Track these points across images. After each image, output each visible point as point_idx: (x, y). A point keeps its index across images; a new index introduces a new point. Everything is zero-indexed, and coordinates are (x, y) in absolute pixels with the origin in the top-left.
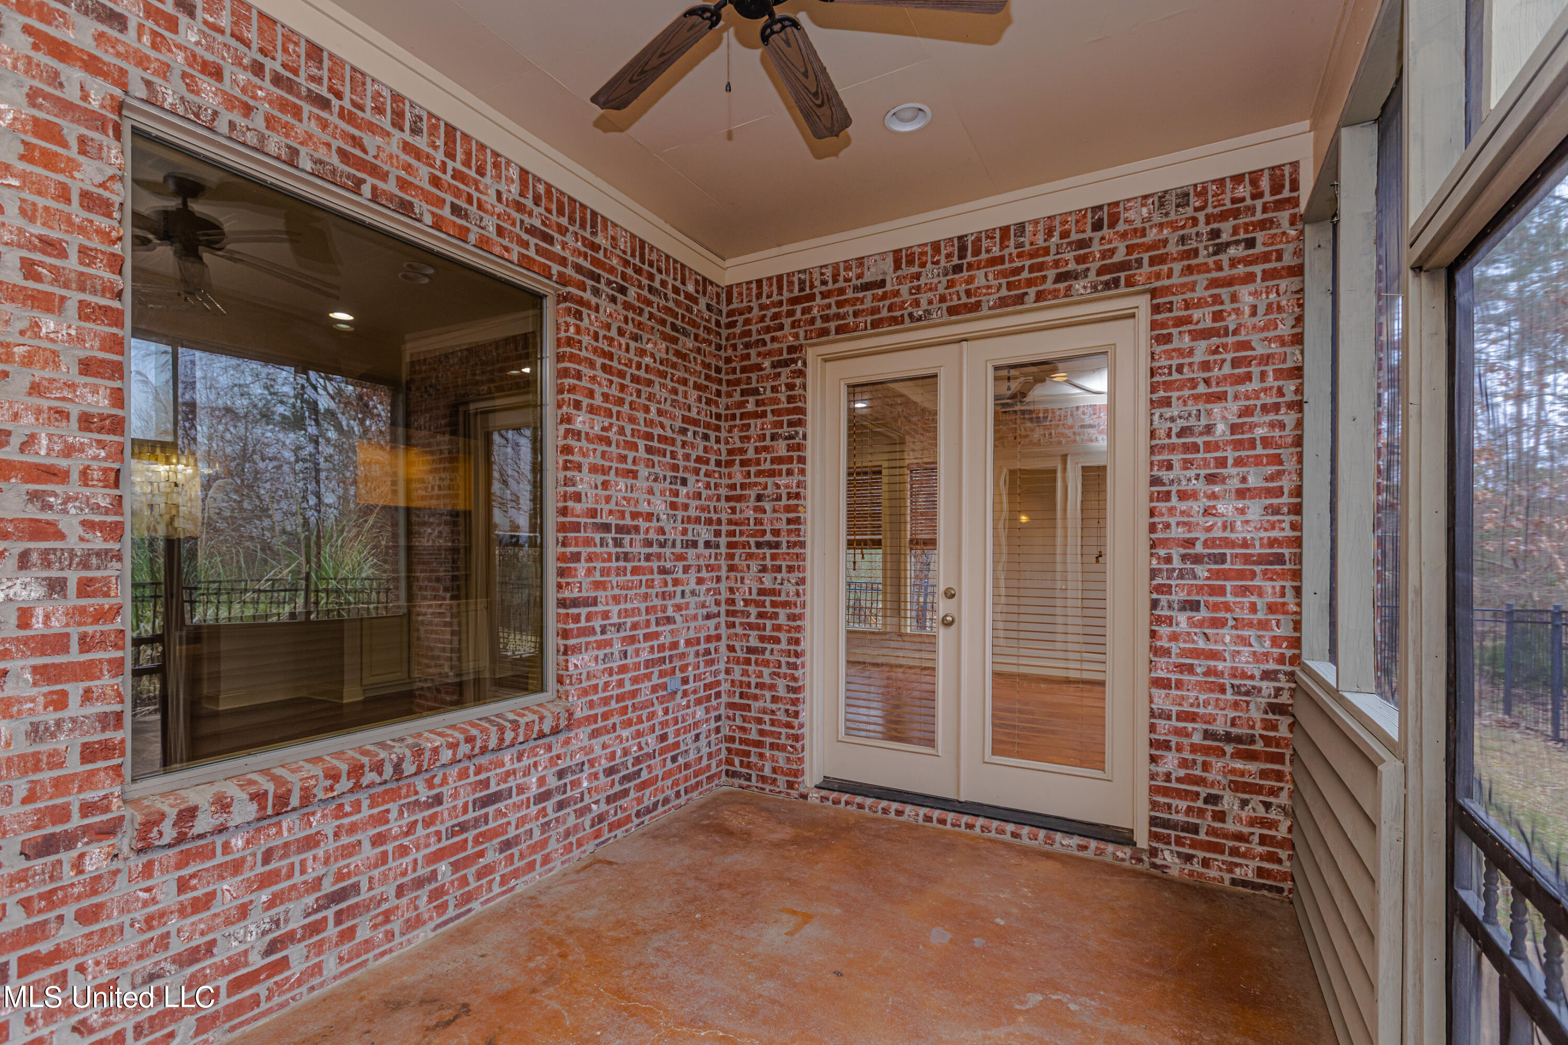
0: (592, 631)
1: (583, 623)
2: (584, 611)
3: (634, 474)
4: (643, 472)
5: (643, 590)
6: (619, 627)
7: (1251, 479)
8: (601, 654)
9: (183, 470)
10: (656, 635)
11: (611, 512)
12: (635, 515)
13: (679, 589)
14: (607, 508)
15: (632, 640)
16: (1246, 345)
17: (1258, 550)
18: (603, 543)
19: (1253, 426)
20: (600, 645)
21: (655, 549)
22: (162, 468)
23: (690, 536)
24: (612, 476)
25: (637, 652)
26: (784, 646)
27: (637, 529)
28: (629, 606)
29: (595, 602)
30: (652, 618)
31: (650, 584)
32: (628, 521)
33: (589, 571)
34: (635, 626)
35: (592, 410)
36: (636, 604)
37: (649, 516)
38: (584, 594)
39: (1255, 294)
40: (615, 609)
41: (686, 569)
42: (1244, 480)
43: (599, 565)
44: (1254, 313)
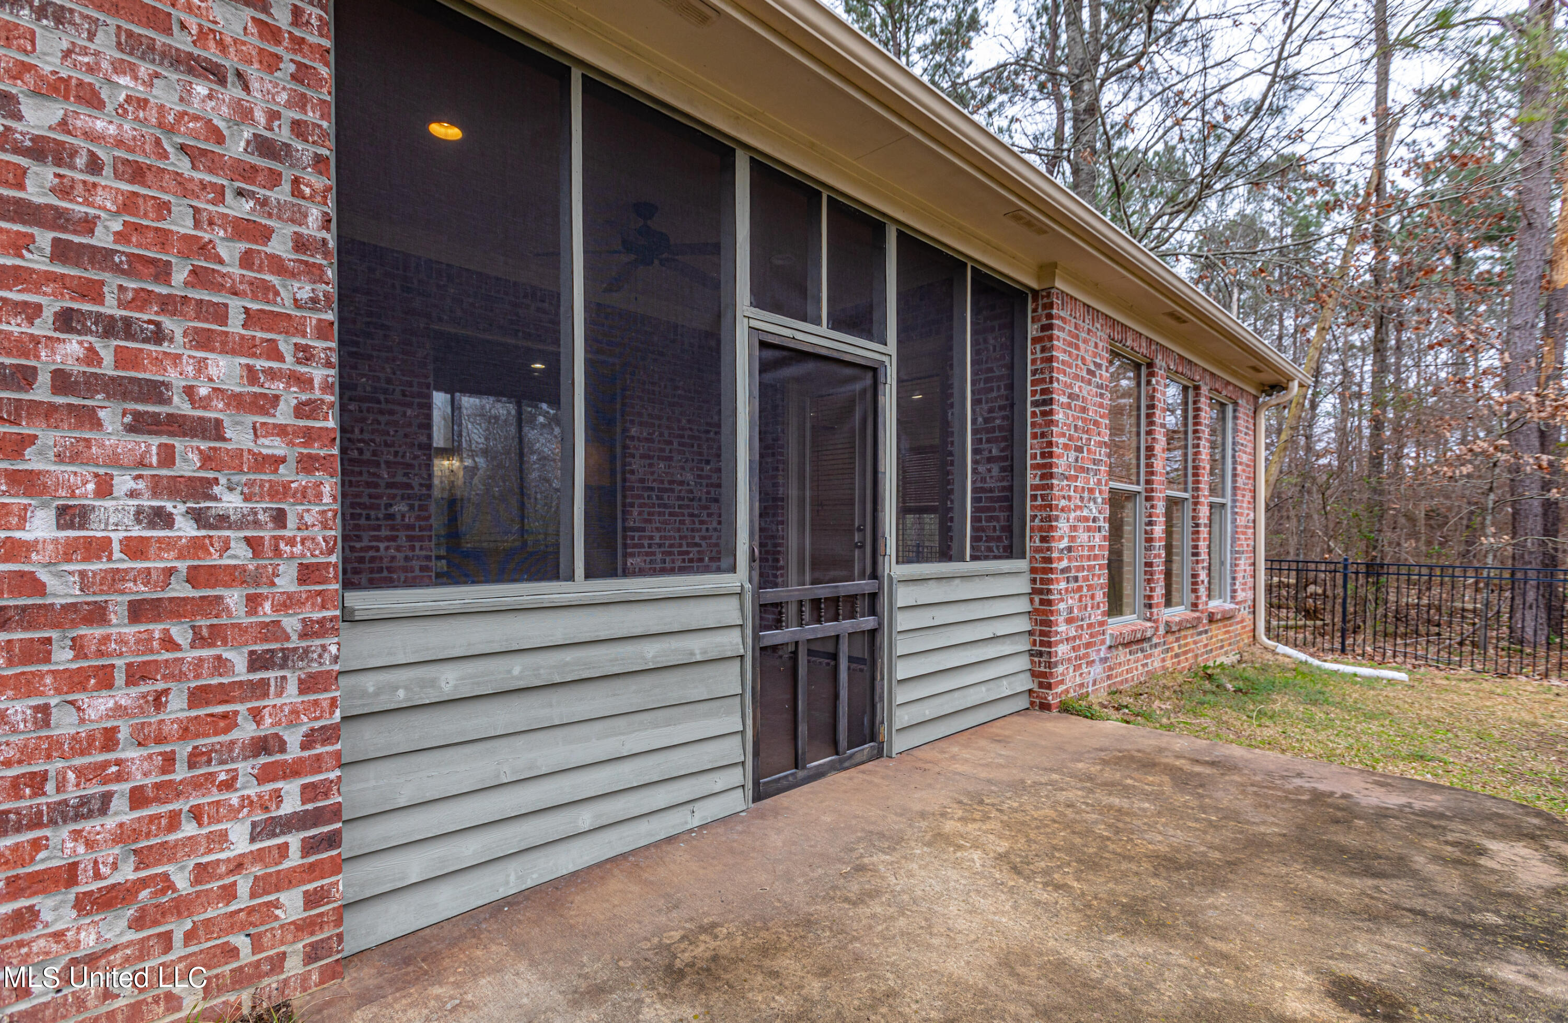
0: (642, 546)
1: (636, 541)
2: (637, 534)
3: (670, 459)
4: (677, 457)
5: (677, 525)
6: (660, 546)
7: (994, 451)
8: (648, 559)
9: (456, 463)
10: (688, 553)
11: (654, 480)
12: (671, 482)
13: (704, 527)
14: (651, 478)
15: (670, 553)
16: (991, 370)
17: (997, 494)
18: (649, 497)
19: (994, 418)
20: (647, 554)
21: (686, 502)
22: (446, 463)
23: (713, 495)
24: (655, 461)
25: (673, 561)
26: (770, 563)
27: (672, 490)
28: (667, 534)
29: (643, 530)
30: (684, 543)
31: (682, 522)
32: (667, 486)
33: (640, 514)
34: (671, 546)
35: (641, 424)
36: (672, 533)
37: (681, 483)
38: (637, 525)
39: (995, 338)
40: (657, 535)
41: (709, 515)
42: (990, 451)
43: (646, 510)
44: (994, 350)
